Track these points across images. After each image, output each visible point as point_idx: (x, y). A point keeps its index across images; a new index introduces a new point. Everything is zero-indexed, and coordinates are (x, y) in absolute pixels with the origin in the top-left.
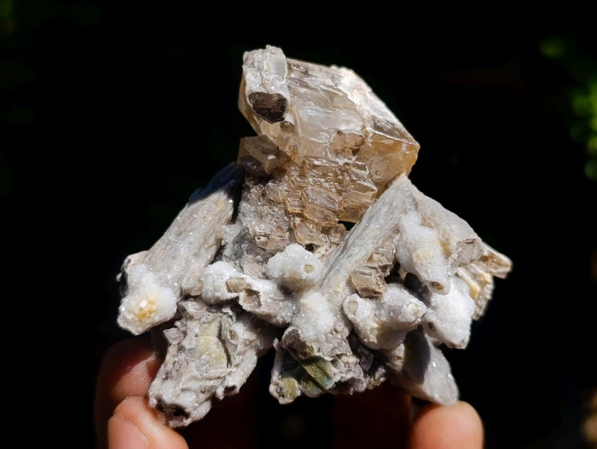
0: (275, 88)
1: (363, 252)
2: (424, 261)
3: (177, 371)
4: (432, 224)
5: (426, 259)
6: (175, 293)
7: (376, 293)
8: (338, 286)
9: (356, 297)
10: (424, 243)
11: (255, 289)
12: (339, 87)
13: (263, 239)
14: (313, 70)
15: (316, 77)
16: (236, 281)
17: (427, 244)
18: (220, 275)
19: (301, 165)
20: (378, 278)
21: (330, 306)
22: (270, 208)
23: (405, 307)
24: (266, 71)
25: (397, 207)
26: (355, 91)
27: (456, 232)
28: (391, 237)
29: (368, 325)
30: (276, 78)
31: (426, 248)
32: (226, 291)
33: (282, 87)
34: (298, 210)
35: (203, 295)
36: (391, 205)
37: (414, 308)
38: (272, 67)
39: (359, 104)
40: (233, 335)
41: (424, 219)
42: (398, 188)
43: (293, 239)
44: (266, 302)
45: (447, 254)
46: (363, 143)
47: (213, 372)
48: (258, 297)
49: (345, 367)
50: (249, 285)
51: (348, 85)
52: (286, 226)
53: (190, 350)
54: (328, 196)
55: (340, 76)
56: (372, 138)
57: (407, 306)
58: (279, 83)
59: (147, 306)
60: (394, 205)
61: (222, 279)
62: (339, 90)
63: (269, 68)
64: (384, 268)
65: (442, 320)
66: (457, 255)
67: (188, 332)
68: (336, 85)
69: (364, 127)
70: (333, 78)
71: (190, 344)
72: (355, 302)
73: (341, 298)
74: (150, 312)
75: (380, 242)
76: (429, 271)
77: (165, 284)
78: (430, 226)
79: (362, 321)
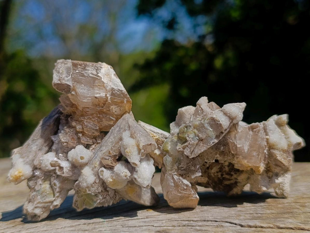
0: (65, 81)
1: (107, 149)
2: (130, 154)
3: (33, 199)
4: (134, 137)
5: (130, 153)
6: (31, 167)
7: (112, 166)
8: (96, 164)
9: (103, 169)
10: (130, 146)
11: (61, 166)
12: (99, 75)
13: (65, 144)
14: (89, 66)
15: (89, 70)
16: (54, 162)
17: (131, 146)
18: (48, 160)
19: (82, 110)
20: (112, 161)
21: (93, 172)
22: (69, 130)
23: (121, 174)
24: (61, 73)
25: (122, 128)
26: (106, 76)
27: (142, 141)
28: (118, 142)
29: (109, 181)
30: (66, 76)
31: (130, 148)
32: (51, 167)
33: (68, 80)
34: (81, 130)
35: (42, 168)
36: (120, 127)
37: (125, 174)
38: (64, 71)
39: (106, 82)
40: (55, 184)
41: (131, 135)
42: (124, 119)
43: (79, 143)
44: (66, 171)
45: (139, 150)
46: (107, 101)
47: (48, 200)
48: (63, 169)
49: (101, 196)
50: (59, 164)
51: (104, 72)
52: (76, 137)
53: (38, 190)
54: (93, 124)
55: (101, 68)
56: (110, 99)
57: (122, 173)
58: (66, 79)
59: (18, 174)
60: (121, 127)
61: (48, 161)
62: (98, 76)
63: (63, 72)
64: (115, 156)
65: (139, 177)
66: (143, 150)
67: (37, 183)
68: (98, 73)
69: (106, 95)
70: (97, 70)
71: (38, 188)
72: (103, 171)
73: (97, 169)
74: (20, 176)
75: (114, 144)
76: (131, 158)
77: (27, 163)
78: (133, 138)
79: (106, 179)
